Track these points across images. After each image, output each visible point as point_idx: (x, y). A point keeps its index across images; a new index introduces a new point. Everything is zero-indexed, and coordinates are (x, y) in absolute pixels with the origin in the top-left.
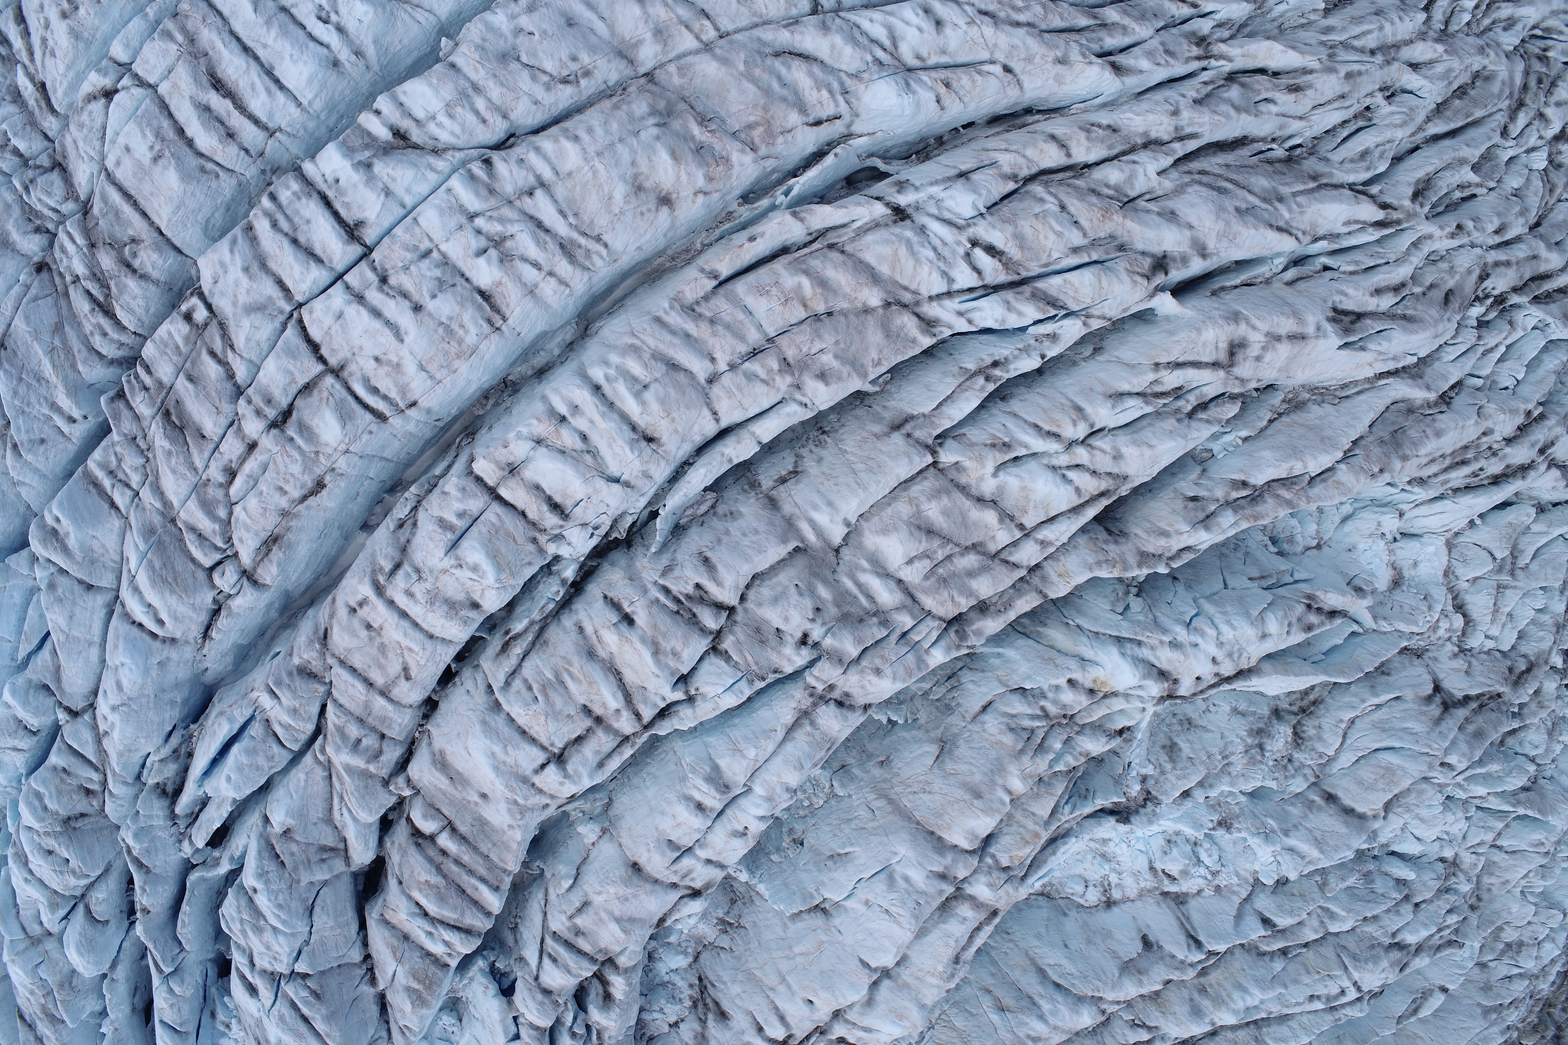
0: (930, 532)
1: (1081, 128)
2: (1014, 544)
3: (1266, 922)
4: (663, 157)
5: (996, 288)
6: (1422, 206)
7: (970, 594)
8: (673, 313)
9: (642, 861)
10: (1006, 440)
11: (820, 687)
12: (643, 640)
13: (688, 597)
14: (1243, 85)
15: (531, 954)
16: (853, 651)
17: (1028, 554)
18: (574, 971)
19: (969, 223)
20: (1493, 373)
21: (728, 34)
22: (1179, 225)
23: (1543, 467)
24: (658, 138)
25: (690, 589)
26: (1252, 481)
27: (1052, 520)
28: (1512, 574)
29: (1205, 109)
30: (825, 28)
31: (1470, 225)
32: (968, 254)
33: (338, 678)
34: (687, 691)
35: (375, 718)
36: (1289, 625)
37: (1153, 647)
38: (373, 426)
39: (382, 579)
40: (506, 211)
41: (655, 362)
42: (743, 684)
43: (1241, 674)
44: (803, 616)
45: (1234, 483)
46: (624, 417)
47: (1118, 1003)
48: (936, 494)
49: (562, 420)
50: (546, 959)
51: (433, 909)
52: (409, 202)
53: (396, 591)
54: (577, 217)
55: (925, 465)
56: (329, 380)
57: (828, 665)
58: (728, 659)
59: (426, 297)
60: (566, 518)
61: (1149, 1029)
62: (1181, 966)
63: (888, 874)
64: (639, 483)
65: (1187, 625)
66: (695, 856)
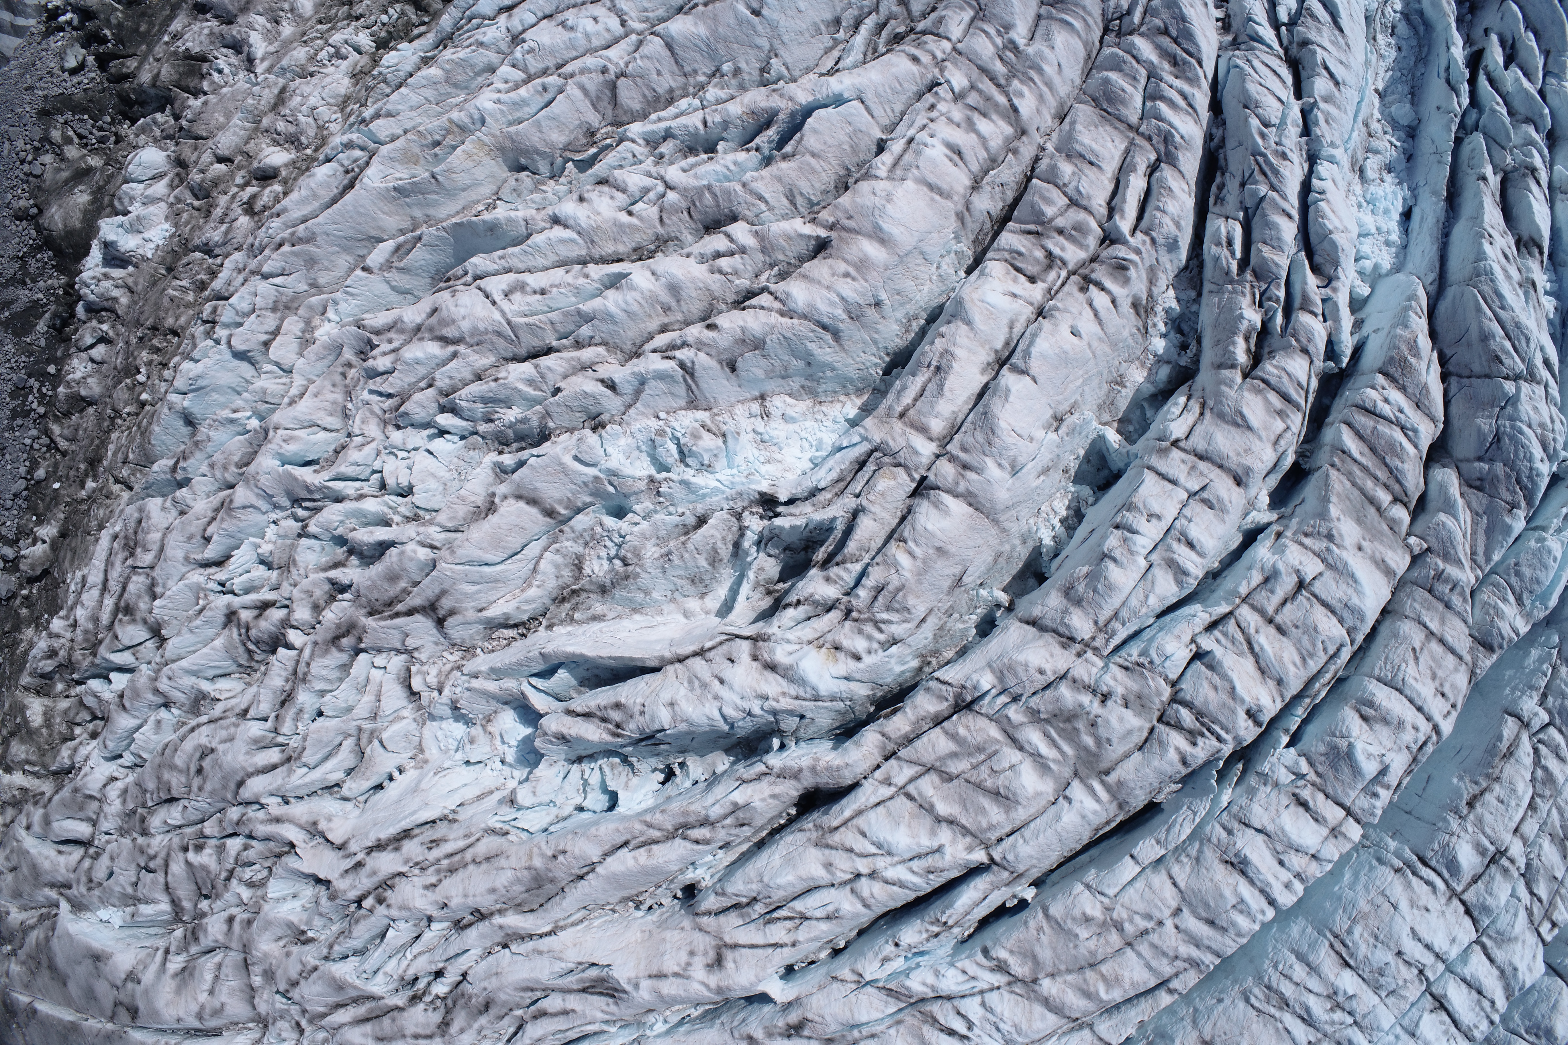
0: (996, 794)
3: (611, 386)
5: (940, 999)
7: (954, 737)
9: (1234, 487)
10: (931, 876)
11: (1089, 654)
13: (1202, 736)
16: (1064, 691)
17: (901, 773)
18: (1283, 374)
23: (353, 847)
25: (1200, 741)
26: (689, 845)
32: (969, 1030)
33: (1463, 644)
34: (1198, 647)
35: (1437, 610)
36: (642, 713)
37: (784, 694)
38: (1429, 854)
39: (1434, 738)
40: (1329, 1029)
41: (1225, 925)
42: (1157, 661)
43: (681, 660)
44: (1107, 721)
45: (707, 842)
46: (1252, 882)
47: (762, 308)
48: (991, 827)
49: (1298, 876)
50: (1305, 384)
51: (1398, 435)
52: (1398, 1030)
53: (1425, 727)
54: (1277, 1029)
55: (1000, 848)
56: (1459, 889)
57: (1086, 679)
58: (1166, 679)
59: (1393, 963)
60: (1294, 795)
61: (721, 272)
62: (700, 346)
63: (1015, 470)
64: (1236, 825)
65: (749, 714)
66: (1187, 491)
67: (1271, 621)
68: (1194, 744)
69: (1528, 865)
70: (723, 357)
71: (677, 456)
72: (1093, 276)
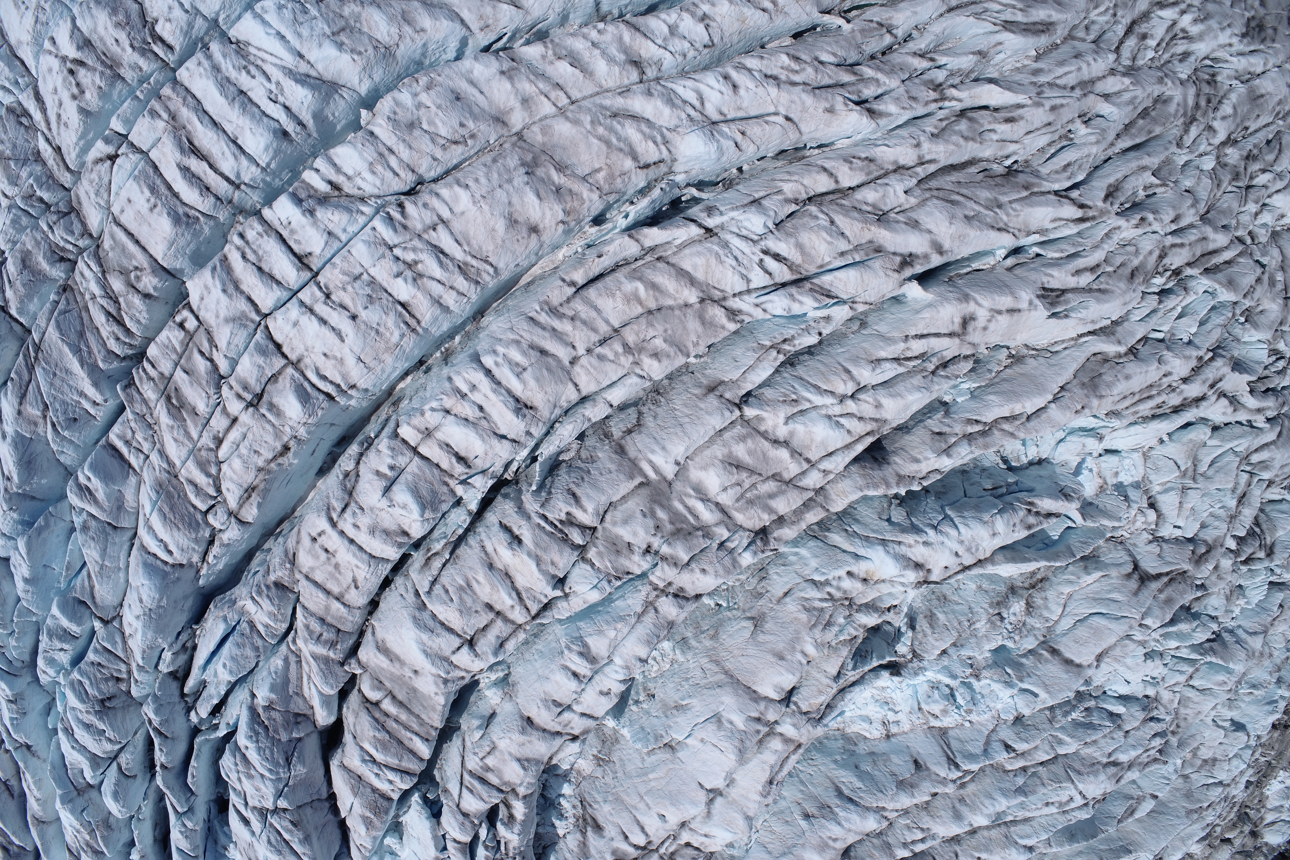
0: (740, 467)
1: (845, 160)
2: (804, 473)
3: (1008, 748)
4: (531, 197)
5: (784, 285)
6: (1112, 204)
7: (771, 511)
8: (543, 314)
9: (534, 716)
10: (794, 397)
11: (661, 584)
12: (529, 554)
13: (561, 522)
14: (970, 119)
15: (453, 787)
16: (685, 558)
17: (814, 480)
18: (487, 799)
19: (762, 237)
20: (1172, 328)
21: (577, 101)
22: (921, 230)
23: (1214, 398)
24: (528, 183)
25: (563, 517)
26: (984, 419)
27: (830, 454)
28: (1194, 479)
29: (940, 140)
30: (649, 93)
31: (1150, 217)
32: (761, 260)
33: (305, 589)
34: (563, 590)
35: (333, 617)
36: (1014, 525)
37: (910, 546)
38: (325, 404)
39: (335, 516)
40: (416, 243)
41: (531, 351)
42: (604, 583)
43: (980, 563)
44: (647, 532)
45: (970, 422)
46: (509, 392)
47: (897, 811)
48: (742, 439)
49: (464, 396)
50: (464, 790)
51: (379, 757)
52: (344, 238)
53: (346, 525)
54: (468, 244)
55: (734, 418)
56: (290, 370)
57: (666, 567)
58: (592, 565)
59: (360, 309)
60: (469, 467)
61: (922, 830)
62: (944, 782)
63: (717, 719)
64: (522, 439)
65: (935, 528)
66: (573, 711)
67: (498, 613)
68: (568, 514)
69: (219, 388)
70: (926, 773)
71: (957, 694)
72: (640, 852)
